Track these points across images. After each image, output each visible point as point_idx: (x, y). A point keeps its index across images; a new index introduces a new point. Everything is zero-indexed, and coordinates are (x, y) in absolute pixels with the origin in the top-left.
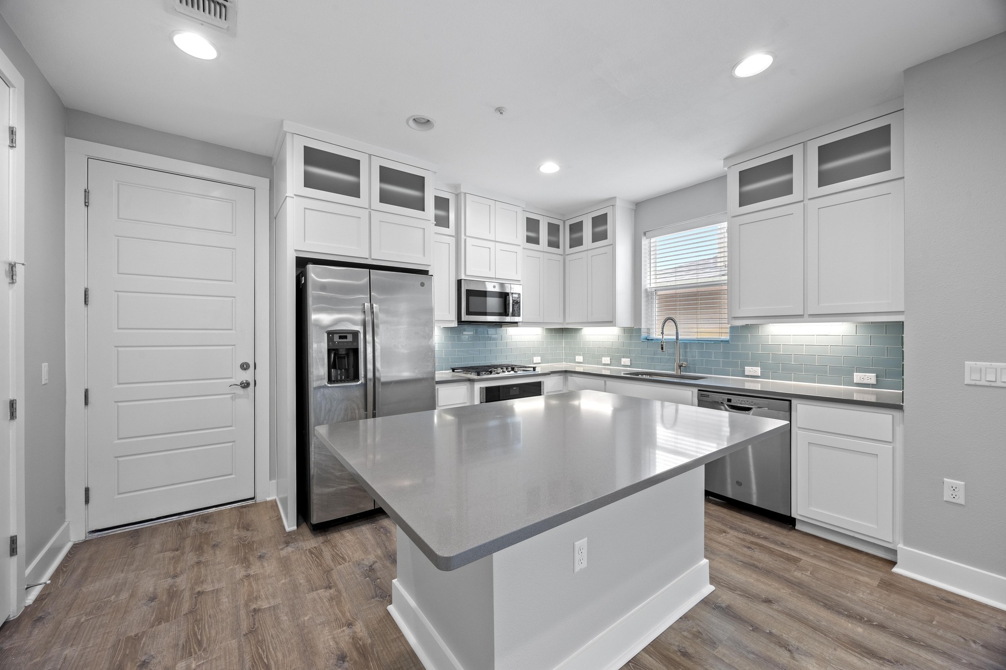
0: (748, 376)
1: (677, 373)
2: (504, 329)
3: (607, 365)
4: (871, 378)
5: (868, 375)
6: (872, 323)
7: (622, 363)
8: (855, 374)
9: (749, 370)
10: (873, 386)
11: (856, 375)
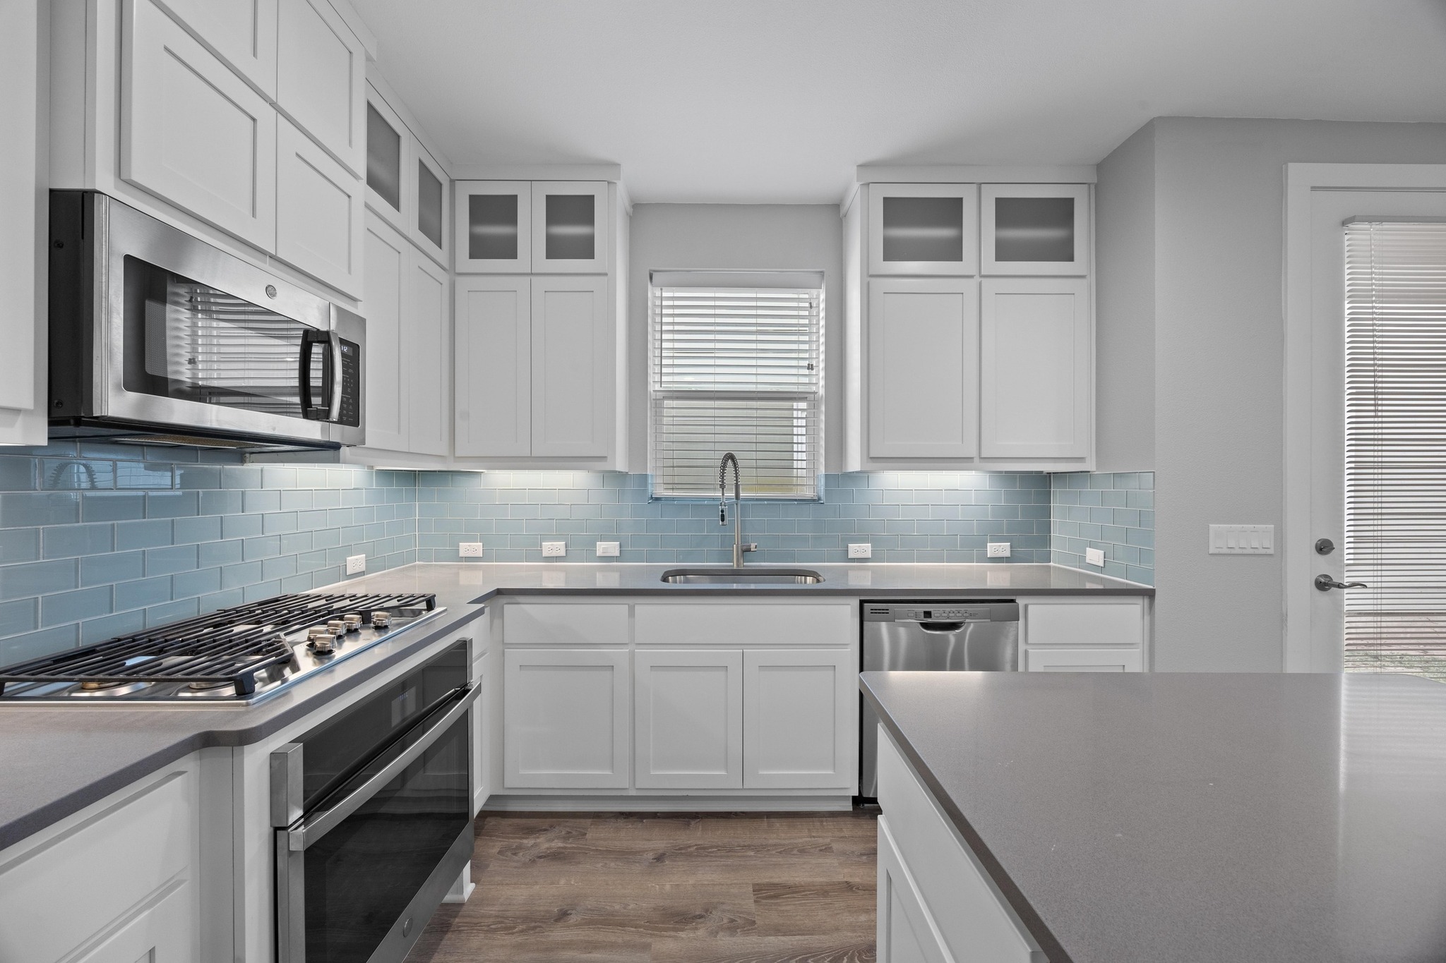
0: (853, 560)
1: (738, 565)
2: (252, 467)
3: (557, 559)
4: (1003, 549)
5: (1004, 546)
6: (1006, 472)
7: (599, 553)
8: (988, 544)
9: (855, 549)
10: (1007, 560)
11: (990, 546)
